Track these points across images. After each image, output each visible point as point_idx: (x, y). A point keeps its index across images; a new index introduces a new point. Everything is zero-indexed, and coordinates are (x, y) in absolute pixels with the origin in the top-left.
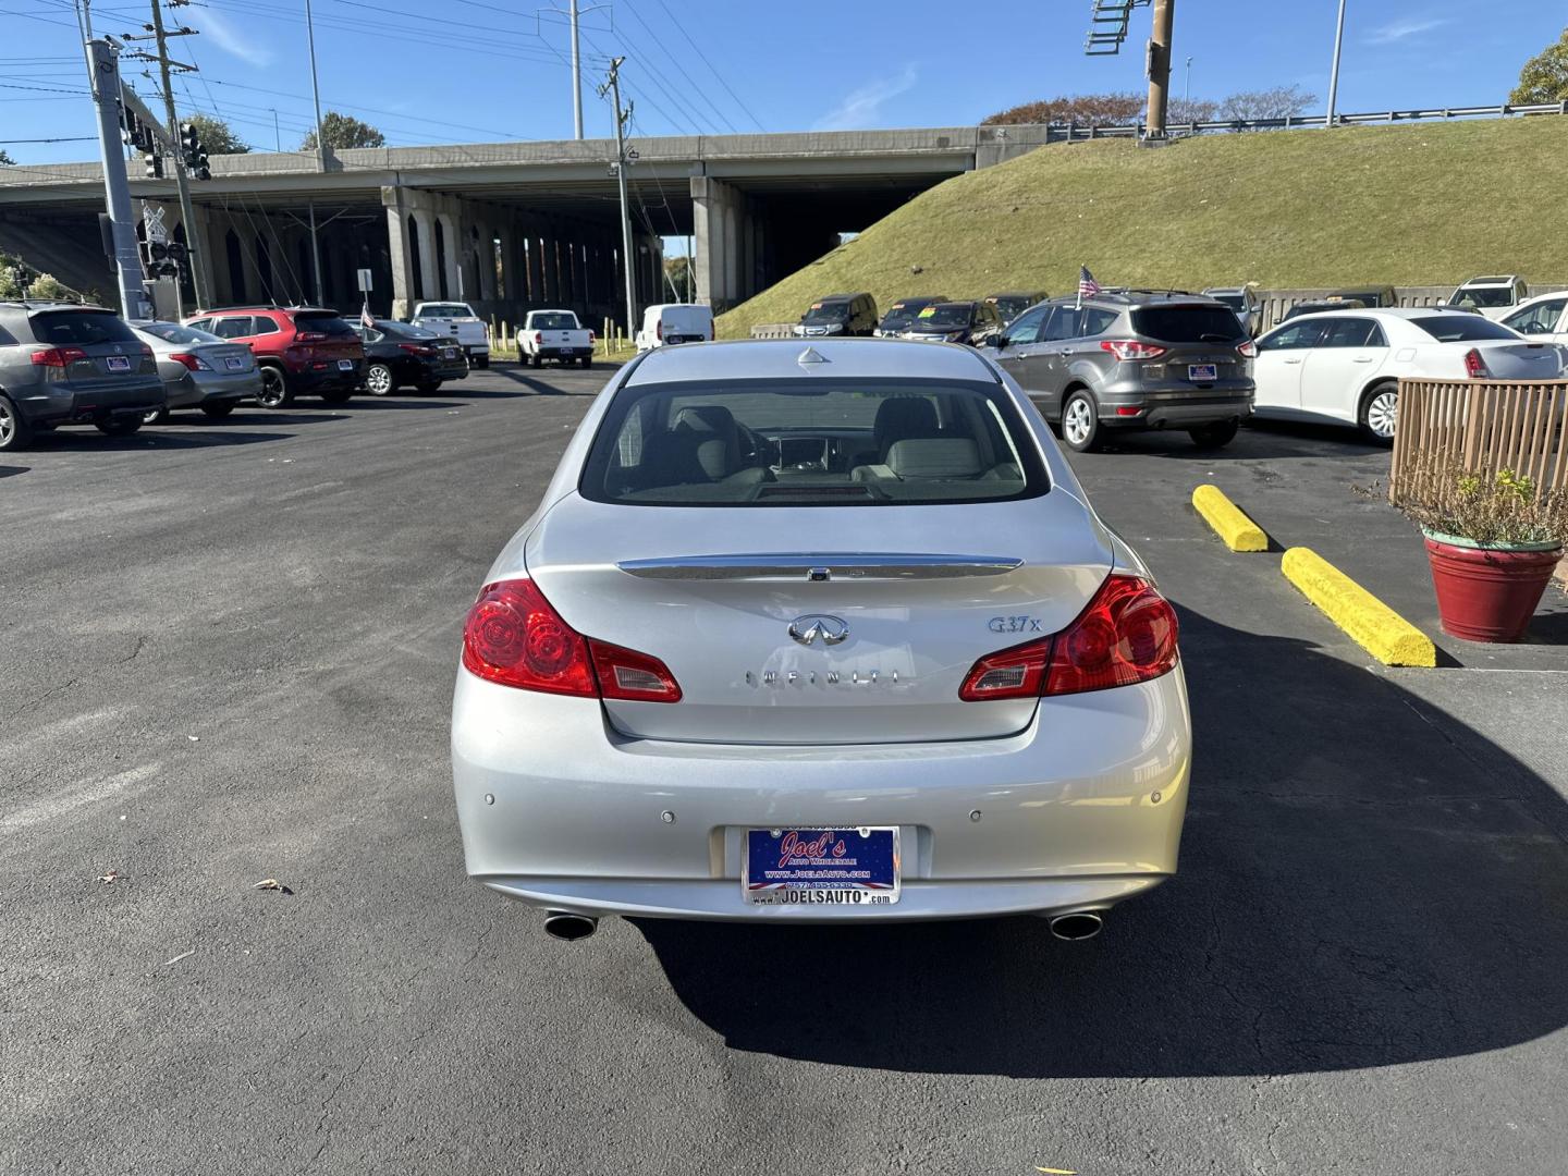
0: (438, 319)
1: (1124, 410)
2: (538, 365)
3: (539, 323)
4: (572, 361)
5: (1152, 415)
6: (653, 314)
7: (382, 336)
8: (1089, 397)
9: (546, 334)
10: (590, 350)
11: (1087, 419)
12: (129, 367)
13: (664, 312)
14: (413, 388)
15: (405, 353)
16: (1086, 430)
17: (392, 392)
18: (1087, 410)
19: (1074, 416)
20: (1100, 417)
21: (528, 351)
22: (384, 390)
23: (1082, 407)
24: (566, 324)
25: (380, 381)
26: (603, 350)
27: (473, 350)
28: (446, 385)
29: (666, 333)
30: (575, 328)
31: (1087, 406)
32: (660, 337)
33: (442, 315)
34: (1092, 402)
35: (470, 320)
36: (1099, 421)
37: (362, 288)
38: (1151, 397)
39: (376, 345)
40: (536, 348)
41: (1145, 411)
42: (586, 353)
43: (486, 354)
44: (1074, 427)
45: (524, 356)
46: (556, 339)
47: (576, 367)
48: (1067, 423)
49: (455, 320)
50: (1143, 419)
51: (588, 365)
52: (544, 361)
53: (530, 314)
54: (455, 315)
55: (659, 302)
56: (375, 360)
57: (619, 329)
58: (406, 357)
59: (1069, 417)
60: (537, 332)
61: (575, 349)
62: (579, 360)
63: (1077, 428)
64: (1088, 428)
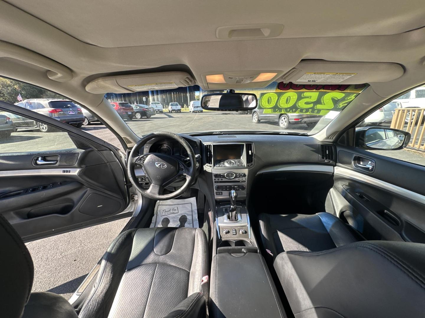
0: (154, 105)
1: (295, 119)
2: (172, 113)
3: (172, 105)
4: (178, 112)
5: (303, 120)
6: (192, 102)
7: (139, 107)
8: (286, 116)
9: (173, 107)
10: (181, 110)
11: (286, 121)
12: (74, 113)
13: (194, 102)
14: (146, 117)
15: (143, 110)
16: (286, 124)
17: (141, 118)
18: (286, 119)
19: (282, 121)
20: (290, 121)
21: (170, 110)
22: (139, 118)
23: (285, 119)
24: (177, 105)
25: (138, 116)
26: (183, 110)
27: (160, 110)
28: (152, 116)
29: (194, 106)
30: (178, 106)
31: (286, 118)
32: (193, 107)
33: (155, 104)
34: (287, 117)
35: (160, 105)
36: (289, 122)
37: (144, 100)
38: (302, 116)
39: (137, 109)
40: (171, 110)
41: (301, 119)
42: (180, 110)
43: (162, 111)
44: (282, 123)
45: (170, 111)
46: (174, 108)
47: (179, 113)
48: (280, 122)
49: (157, 105)
50: (301, 121)
51: (180, 112)
52: (173, 112)
53: (170, 104)
54: (157, 104)
55: (193, 100)
56: (138, 112)
57: (187, 106)
58: (143, 111)
59: (281, 121)
60: (171, 106)
61: (178, 109)
62: (179, 111)
63: (283, 123)
64: (286, 123)
